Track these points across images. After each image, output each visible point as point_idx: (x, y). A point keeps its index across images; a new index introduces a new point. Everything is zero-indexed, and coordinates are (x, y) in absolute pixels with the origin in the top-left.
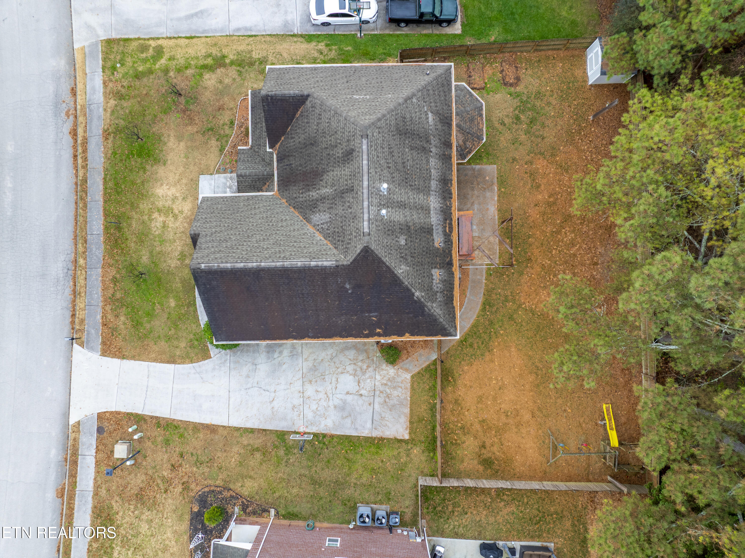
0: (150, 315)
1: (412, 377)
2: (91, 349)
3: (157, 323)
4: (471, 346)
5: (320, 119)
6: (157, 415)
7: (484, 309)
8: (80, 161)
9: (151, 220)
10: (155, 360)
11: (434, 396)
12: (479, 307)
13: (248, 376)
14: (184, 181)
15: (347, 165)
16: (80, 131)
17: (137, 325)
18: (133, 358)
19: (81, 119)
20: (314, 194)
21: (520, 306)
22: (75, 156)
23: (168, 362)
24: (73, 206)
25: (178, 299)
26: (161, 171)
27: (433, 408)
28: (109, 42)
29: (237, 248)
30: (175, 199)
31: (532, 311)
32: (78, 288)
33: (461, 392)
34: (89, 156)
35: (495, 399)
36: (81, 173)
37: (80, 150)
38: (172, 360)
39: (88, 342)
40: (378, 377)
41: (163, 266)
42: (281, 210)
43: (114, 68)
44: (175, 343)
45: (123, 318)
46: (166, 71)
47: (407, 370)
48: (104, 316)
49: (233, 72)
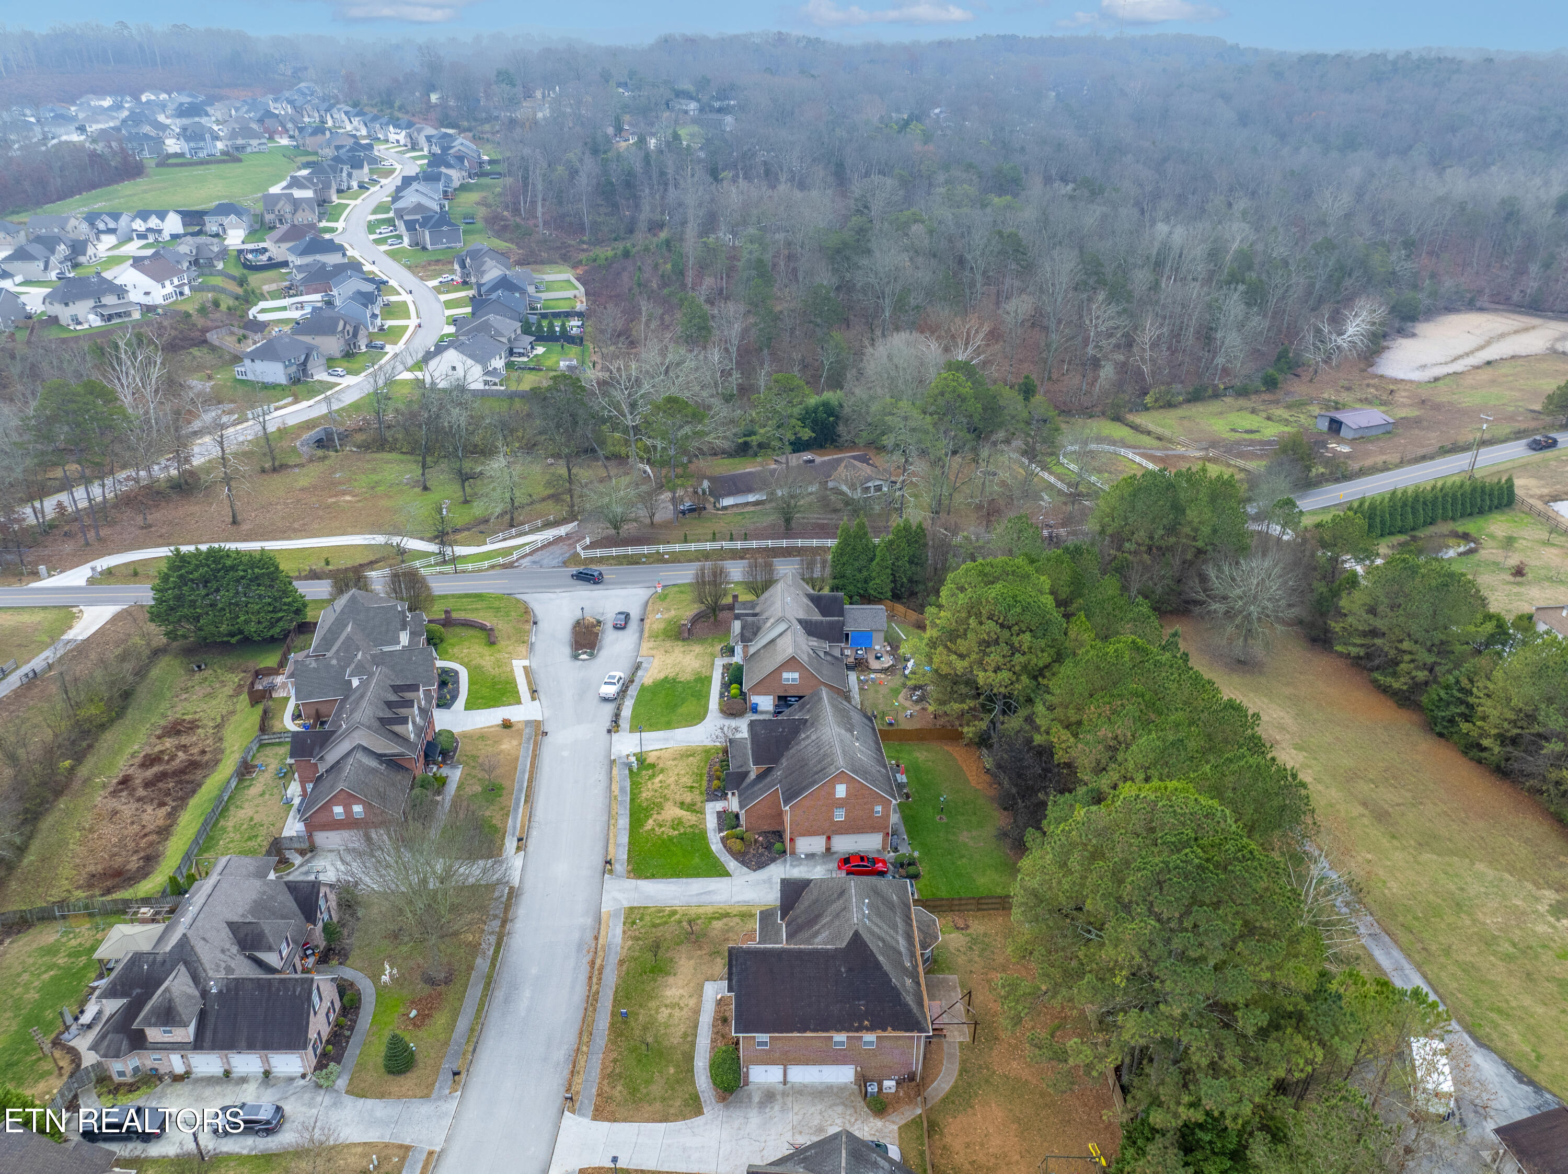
0: (648, 1082)
1: (900, 1128)
2: (583, 1115)
3: (655, 1087)
4: (953, 1103)
6: (643, 1168)
7: (961, 1075)
8: (595, 980)
9: (657, 1013)
10: (647, 1121)
11: (922, 1144)
12: (956, 1073)
13: (739, 1129)
14: (692, 985)
16: (598, 962)
17: (633, 1091)
18: (625, 1120)
19: (600, 953)
21: (994, 1072)
22: (590, 978)
23: (661, 1121)
24: (582, 1011)
25: (677, 1066)
26: (671, 980)
27: (922, 1154)
28: (632, 909)
30: (682, 997)
31: (1005, 1076)
32: (577, 1068)
33: (948, 1139)
34: (604, 977)
35: (982, 1145)
36: (594, 988)
37: (596, 972)
38: (665, 1119)
39: (580, 1109)
40: (866, 1129)
41: (666, 1043)
43: (634, 923)
44: (671, 1102)
45: (619, 1088)
46: (680, 922)
47: (894, 1122)
48: (600, 1089)
49: (737, 920)
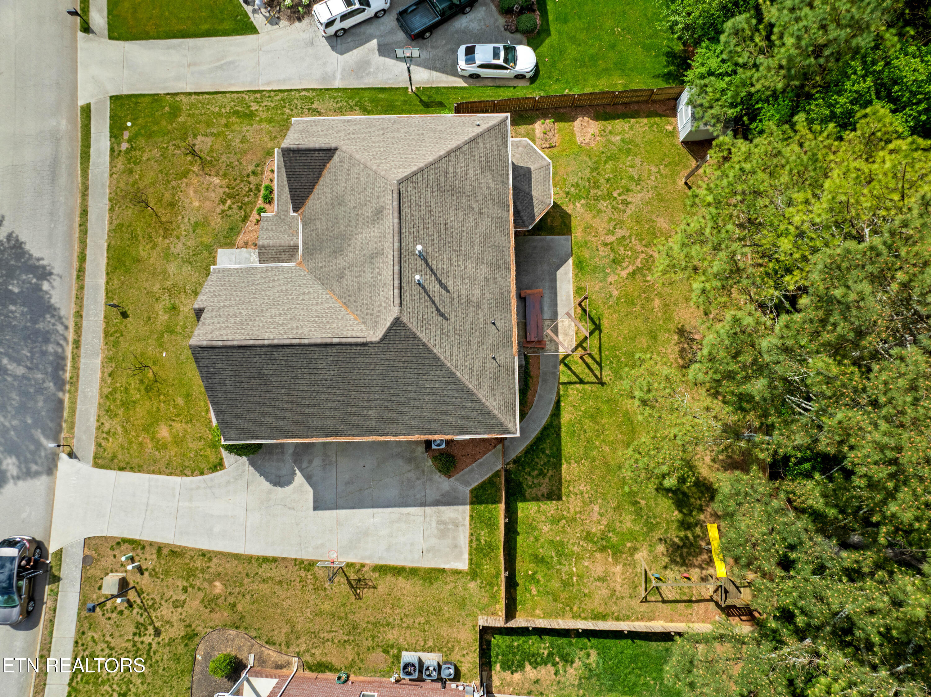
1: (472, 491)
5: (349, 175)
6: (159, 540)
10: (158, 472)
12: (552, 405)
13: (270, 492)
15: (377, 225)
18: (132, 469)
20: (340, 262)
28: (118, 99)
29: (248, 324)
34: (90, 228)
36: (79, 249)
39: (77, 450)
40: (429, 492)
42: (304, 282)
43: (124, 128)
47: (465, 482)
